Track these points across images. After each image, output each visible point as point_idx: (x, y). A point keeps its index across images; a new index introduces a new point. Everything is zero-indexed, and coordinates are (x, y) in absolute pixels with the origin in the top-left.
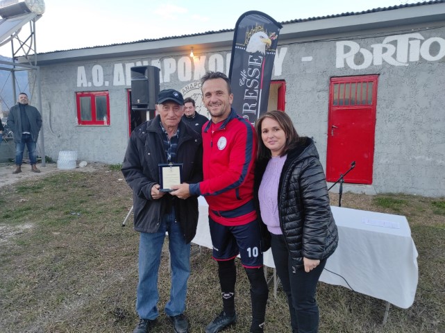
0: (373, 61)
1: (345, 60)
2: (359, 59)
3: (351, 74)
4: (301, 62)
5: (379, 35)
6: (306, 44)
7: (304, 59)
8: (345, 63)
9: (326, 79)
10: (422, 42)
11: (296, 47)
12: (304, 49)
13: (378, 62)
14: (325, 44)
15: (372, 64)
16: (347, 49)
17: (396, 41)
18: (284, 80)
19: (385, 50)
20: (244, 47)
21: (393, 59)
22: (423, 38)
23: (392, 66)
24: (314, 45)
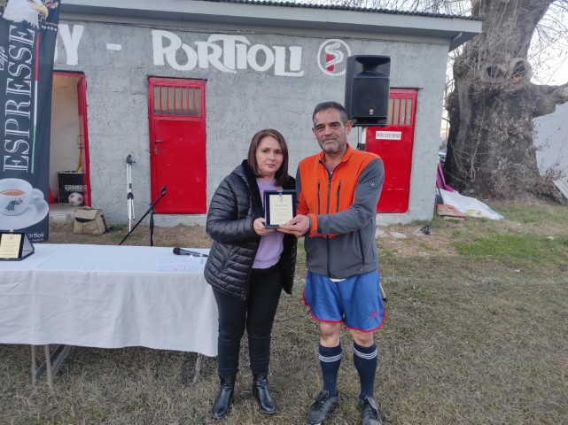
0: (198, 61)
1: (164, 55)
2: (182, 57)
3: (173, 76)
4: (106, 50)
5: (202, 30)
6: (111, 26)
7: (111, 47)
8: (165, 60)
9: (142, 78)
10: (248, 47)
11: (98, 28)
12: (108, 32)
13: (204, 65)
14: (138, 31)
15: (197, 66)
16: (166, 43)
17: (222, 41)
18: (82, 73)
19: (210, 51)
21: (220, 63)
22: (249, 43)
23: (220, 72)
24: (121, 28)
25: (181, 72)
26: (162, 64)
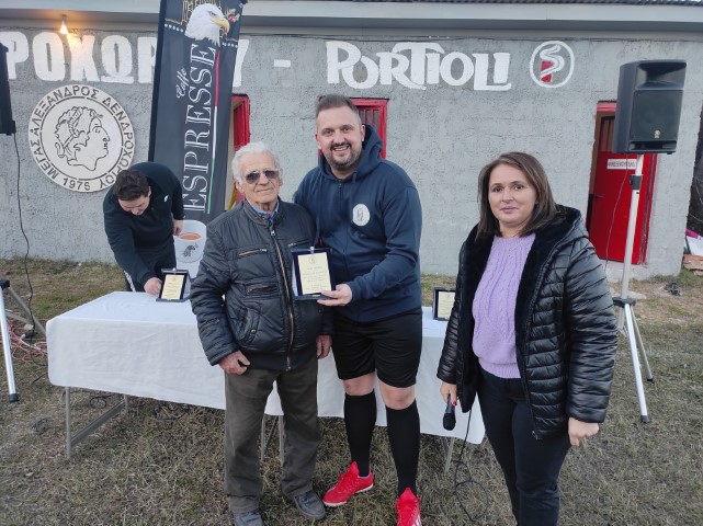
0: (379, 77)
1: (340, 72)
2: (360, 73)
4: (273, 68)
5: (386, 39)
6: (280, 38)
7: (279, 63)
8: (341, 77)
9: (314, 100)
10: (442, 56)
11: (264, 42)
12: (276, 45)
13: (386, 81)
14: (310, 43)
15: (378, 83)
16: (343, 56)
17: (410, 51)
18: (245, 96)
19: (395, 63)
20: (180, 27)
21: (406, 78)
22: (443, 52)
23: (405, 89)
24: (292, 41)
25: (359, 90)
26: (337, 81)
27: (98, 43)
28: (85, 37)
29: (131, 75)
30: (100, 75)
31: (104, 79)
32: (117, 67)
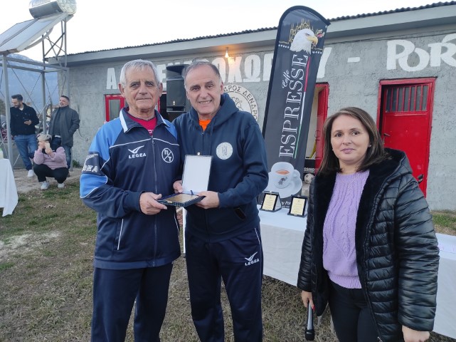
0: (430, 61)
1: (397, 61)
2: (414, 59)
3: (403, 77)
4: (347, 63)
5: (438, 33)
6: (353, 44)
7: (351, 60)
8: (397, 64)
9: (375, 82)
11: (342, 47)
12: (350, 48)
13: (436, 63)
14: (375, 44)
15: (429, 65)
18: (327, 83)
19: (444, 50)
21: (454, 60)
23: (453, 68)
25: (412, 73)
26: (394, 67)
27: (243, 60)
28: (237, 58)
29: (259, 77)
30: (243, 79)
31: (245, 81)
32: (252, 73)
